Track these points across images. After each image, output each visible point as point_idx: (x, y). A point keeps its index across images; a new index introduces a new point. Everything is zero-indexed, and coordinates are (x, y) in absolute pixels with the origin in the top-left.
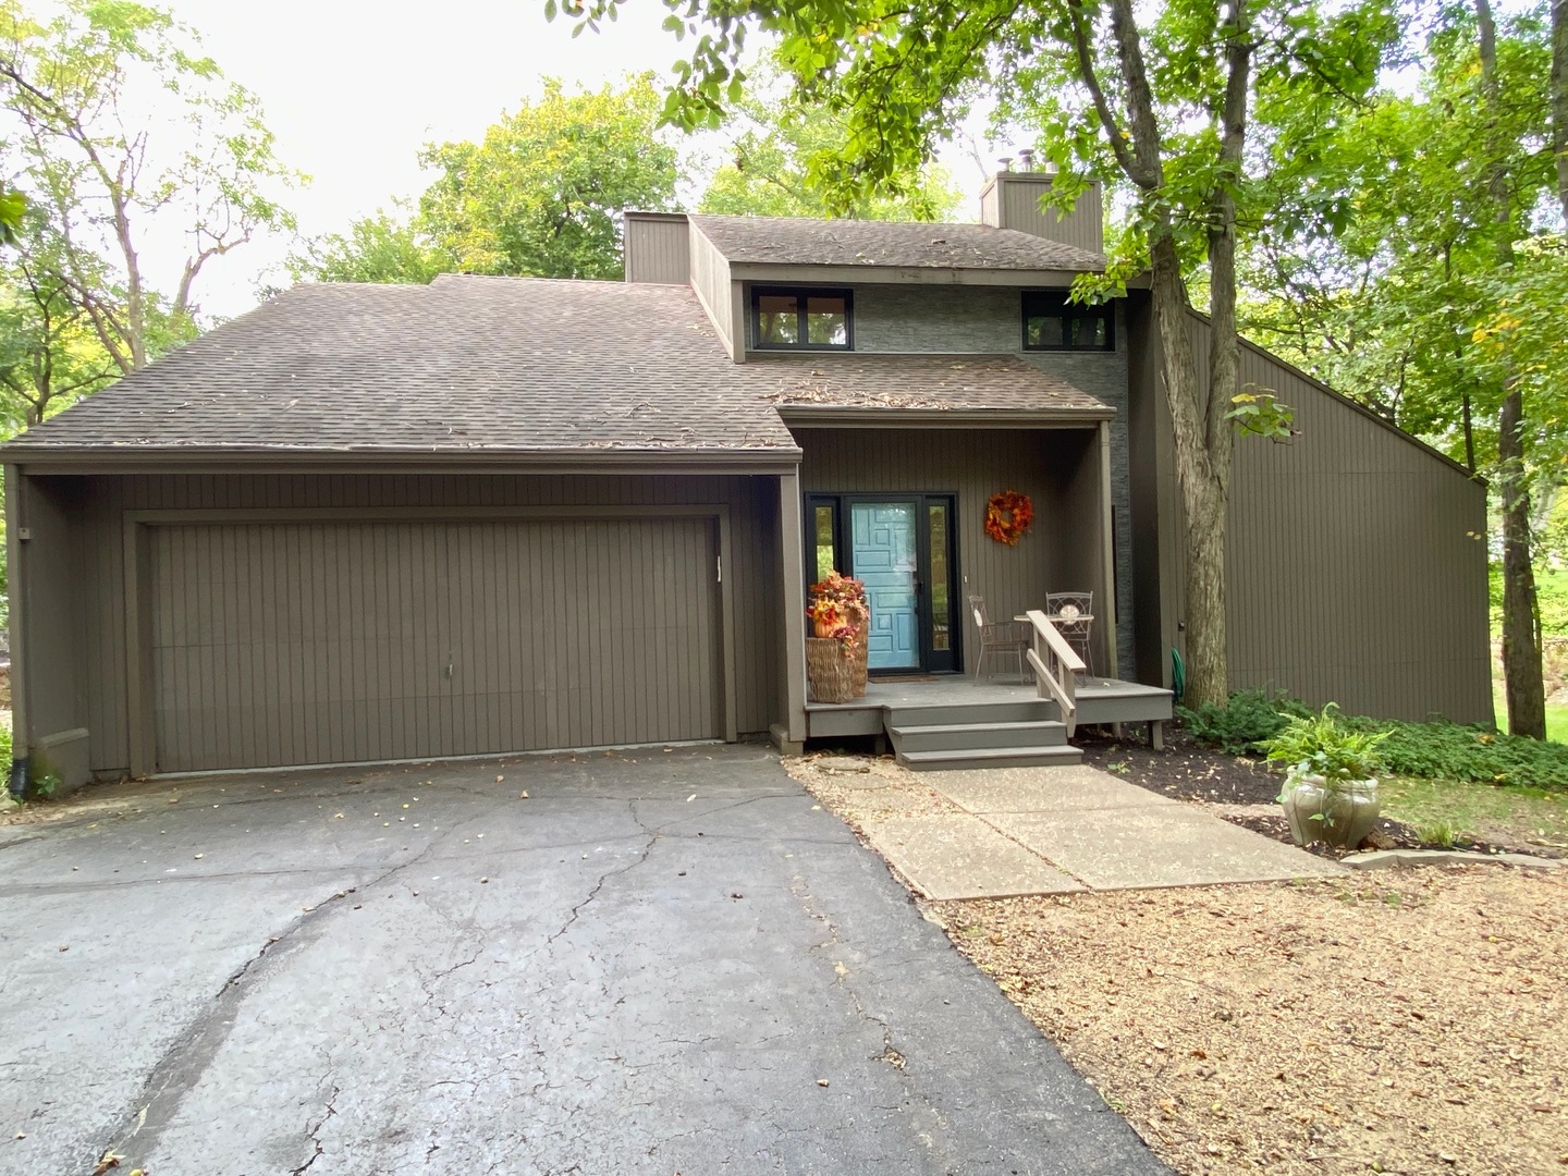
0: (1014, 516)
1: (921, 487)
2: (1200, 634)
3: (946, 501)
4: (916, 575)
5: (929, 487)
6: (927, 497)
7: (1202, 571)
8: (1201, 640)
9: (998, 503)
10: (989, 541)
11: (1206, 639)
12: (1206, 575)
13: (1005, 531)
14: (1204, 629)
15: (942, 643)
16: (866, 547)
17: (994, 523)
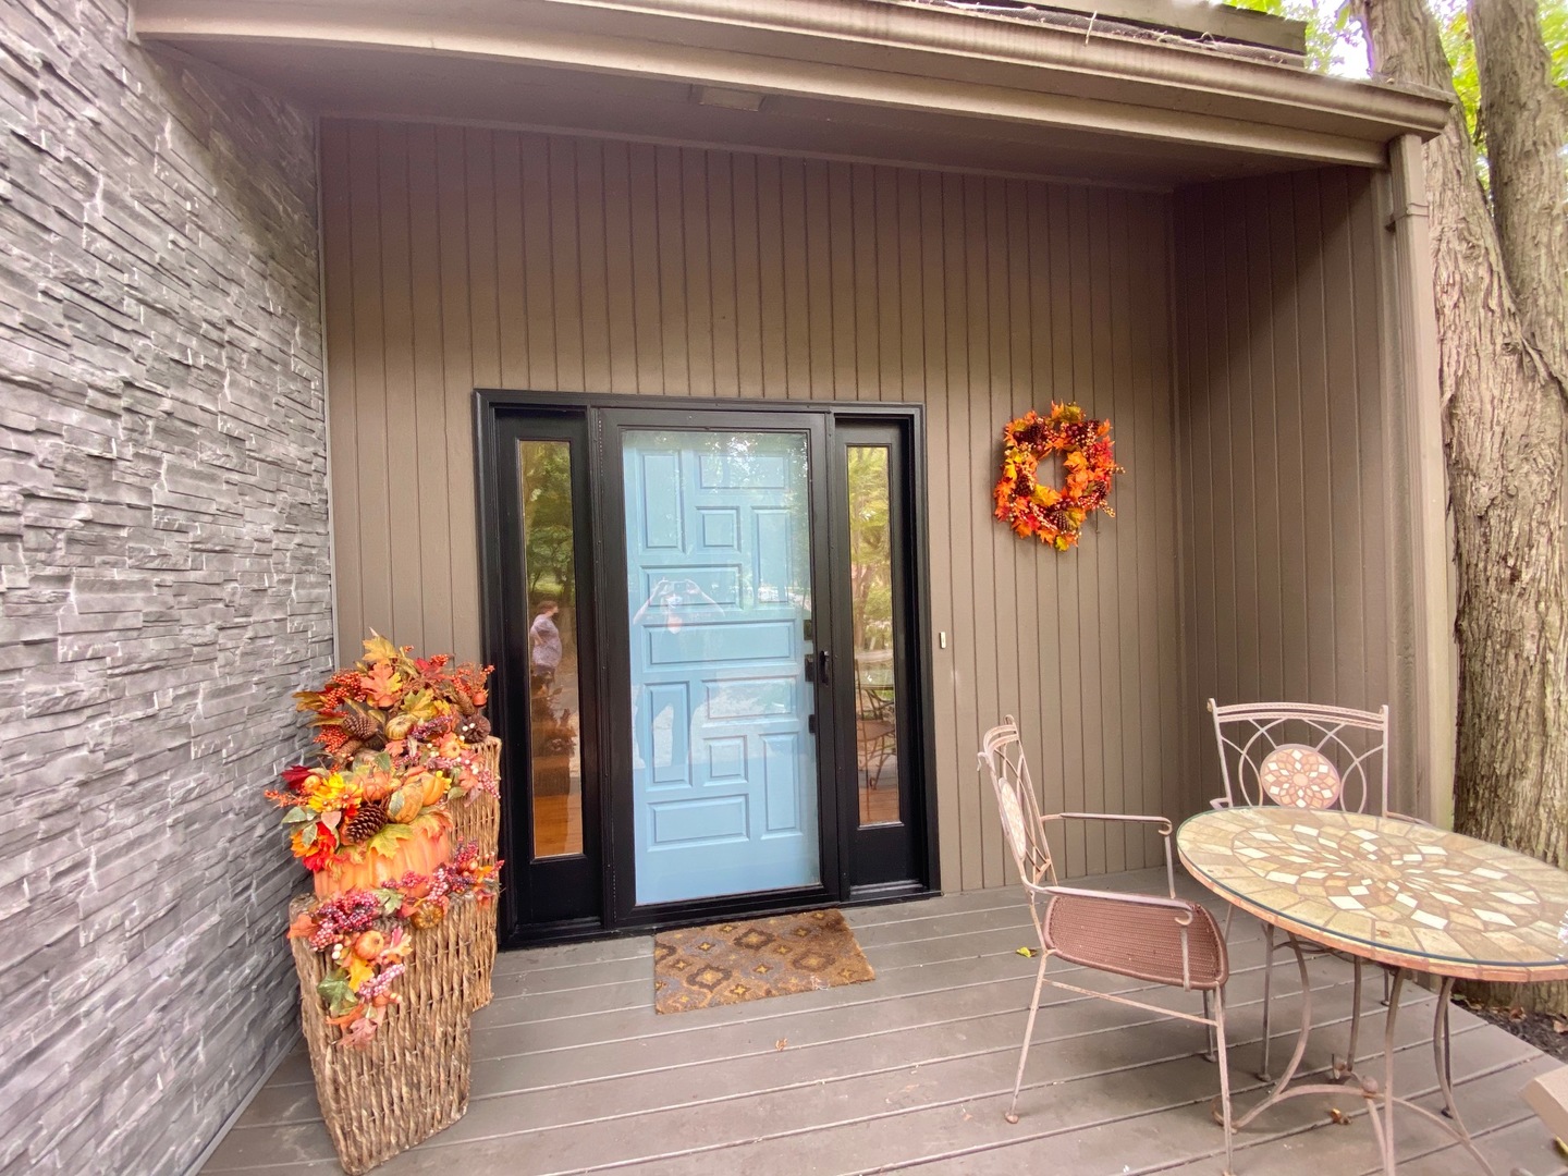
0: (1069, 471)
1: (822, 392)
2: (1523, 772)
3: (890, 435)
4: (811, 630)
5: (846, 391)
6: (844, 421)
7: (1529, 615)
8: (1525, 787)
9: (1031, 435)
10: (1003, 538)
11: (1540, 783)
12: (1543, 626)
13: (1049, 511)
14: (1533, 763)
15: (880, 813)
16: (674, 557)
17: (1023, 489)
